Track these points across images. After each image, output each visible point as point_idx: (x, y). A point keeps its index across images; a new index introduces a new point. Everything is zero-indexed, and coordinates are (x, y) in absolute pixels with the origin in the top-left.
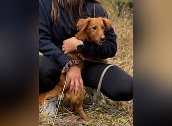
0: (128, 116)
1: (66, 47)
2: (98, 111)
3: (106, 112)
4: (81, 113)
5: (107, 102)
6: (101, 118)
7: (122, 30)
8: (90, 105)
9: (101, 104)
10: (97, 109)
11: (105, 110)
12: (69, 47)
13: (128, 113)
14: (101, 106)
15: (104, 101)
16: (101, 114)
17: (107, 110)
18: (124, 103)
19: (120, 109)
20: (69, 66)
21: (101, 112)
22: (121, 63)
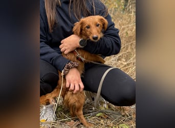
0: (132, 122)
1: (66, 46)
2: (99, 117)
3: (107, 118)
4: (80, 118)
5: (109, 107)
6: (102, 125)
7: (128, 27)
8: (90, 110)
9: (103, 109)
10: (98, 115)
11: (106, 116)
12: (70, 45)
13: (131, 119)
14: (102, 112)
15: (105, 106)
16: (102, 120)
17: (109, 115)
18: (127, 107)
19: (123, 114)
20: (69, 68)
21: (102, 117)
22: (126, 63)
